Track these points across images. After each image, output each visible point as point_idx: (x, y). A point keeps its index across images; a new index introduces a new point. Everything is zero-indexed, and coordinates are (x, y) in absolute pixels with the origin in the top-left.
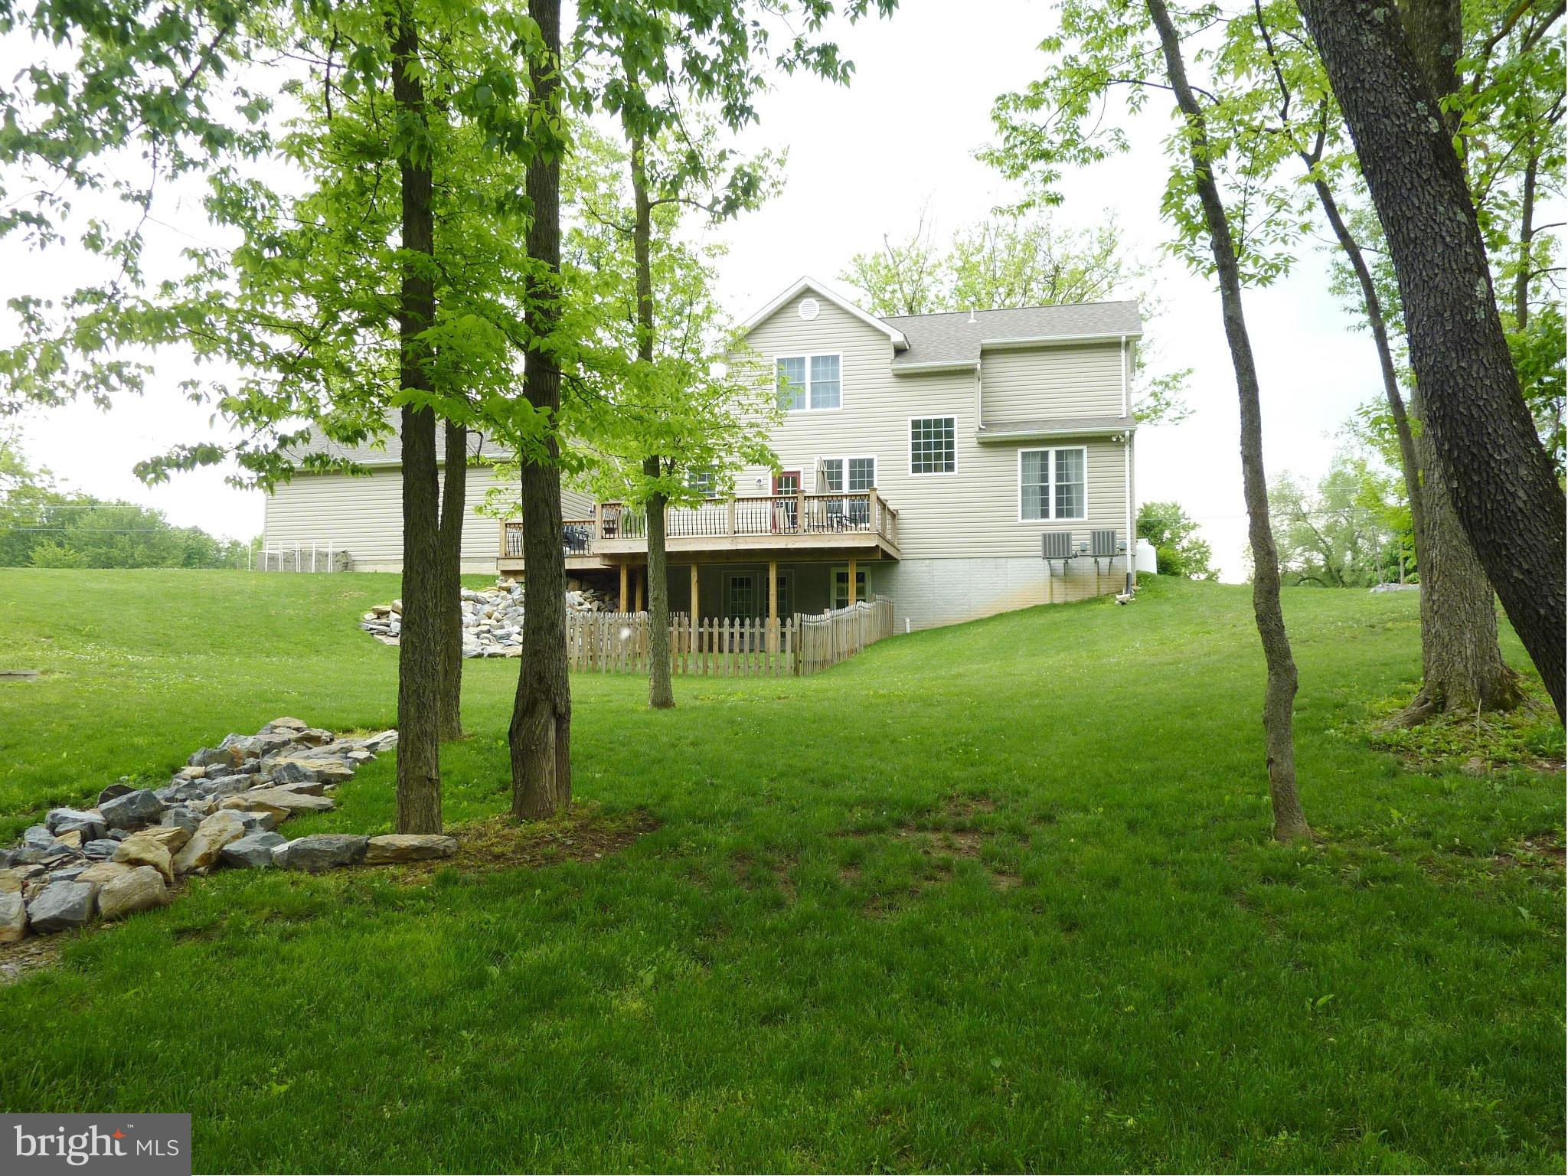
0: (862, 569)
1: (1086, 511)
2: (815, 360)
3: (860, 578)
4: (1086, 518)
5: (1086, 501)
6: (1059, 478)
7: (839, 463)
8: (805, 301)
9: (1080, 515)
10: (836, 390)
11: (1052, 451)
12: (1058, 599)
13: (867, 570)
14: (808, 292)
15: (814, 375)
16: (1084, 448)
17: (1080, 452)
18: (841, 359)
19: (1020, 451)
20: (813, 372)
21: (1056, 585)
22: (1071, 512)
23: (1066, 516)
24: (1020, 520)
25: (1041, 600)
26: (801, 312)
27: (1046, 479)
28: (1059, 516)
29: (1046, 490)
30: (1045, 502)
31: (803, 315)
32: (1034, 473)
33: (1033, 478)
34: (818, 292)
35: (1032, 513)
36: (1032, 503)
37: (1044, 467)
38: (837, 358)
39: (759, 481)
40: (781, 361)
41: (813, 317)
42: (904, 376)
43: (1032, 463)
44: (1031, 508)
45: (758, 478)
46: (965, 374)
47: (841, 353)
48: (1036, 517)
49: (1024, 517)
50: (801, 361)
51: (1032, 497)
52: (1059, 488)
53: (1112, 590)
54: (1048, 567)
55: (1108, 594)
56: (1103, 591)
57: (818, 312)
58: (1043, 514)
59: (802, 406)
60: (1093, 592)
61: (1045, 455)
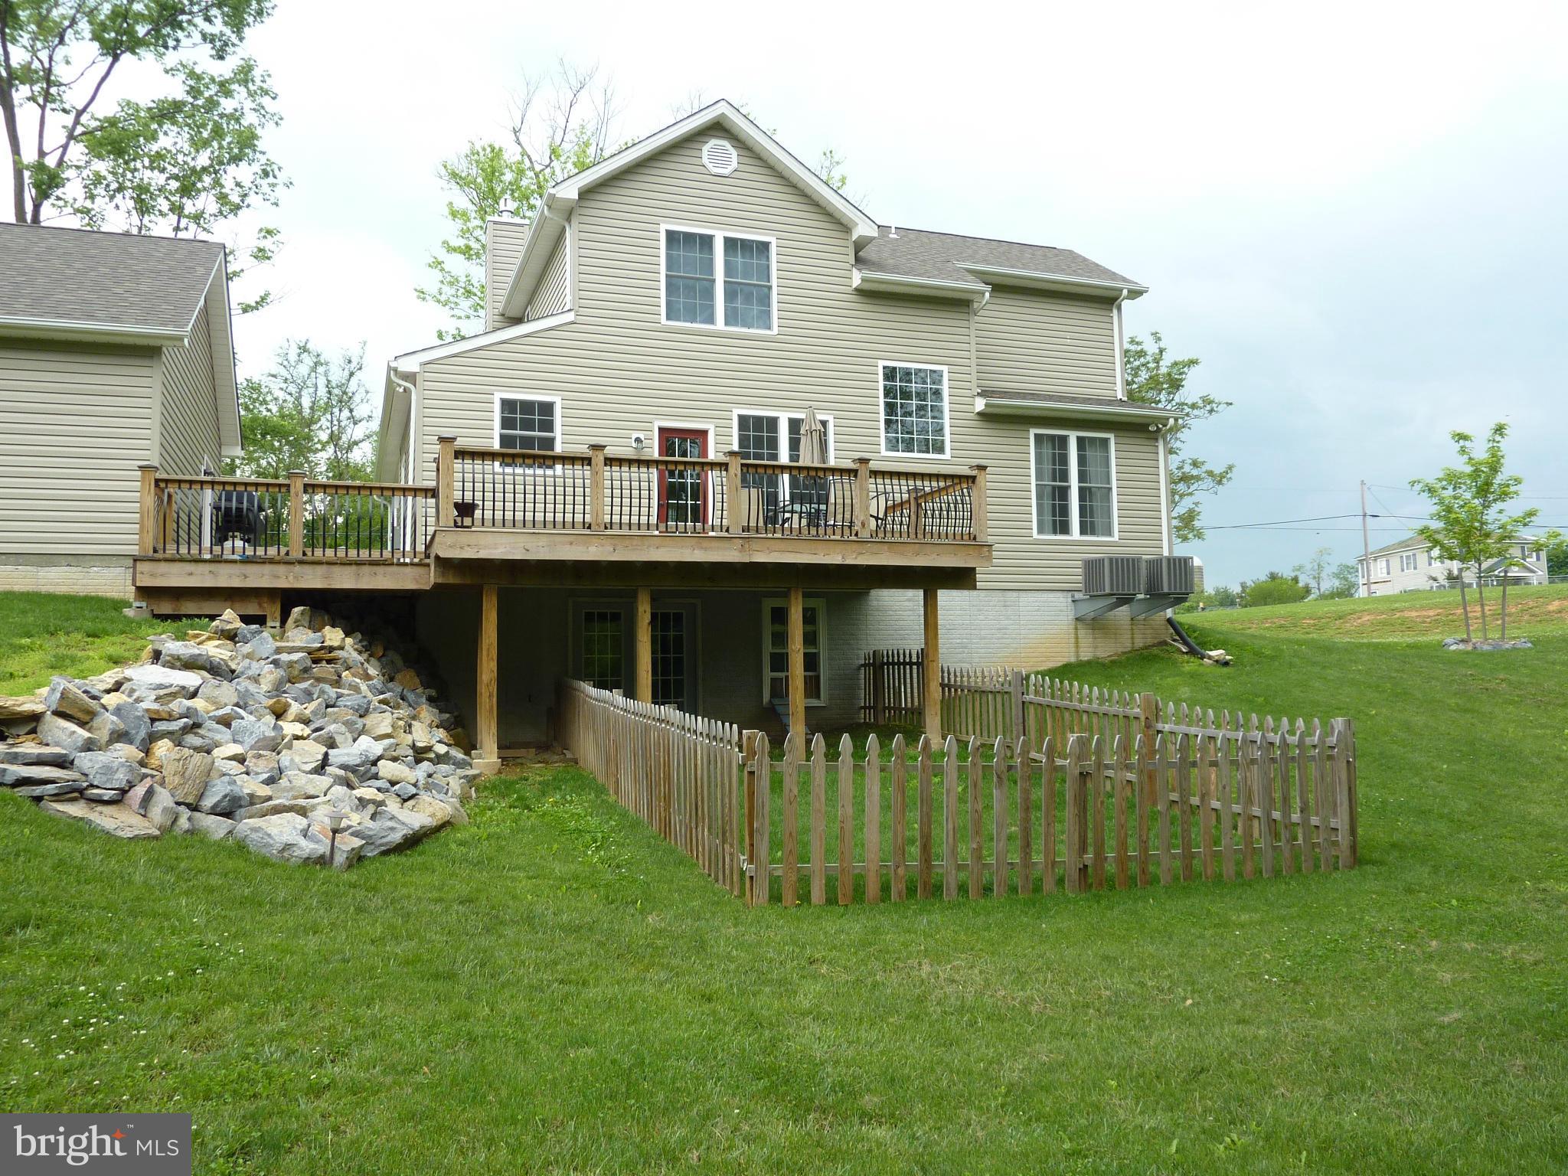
0: (812, 603)
1: (1116, 527)
2: (730, 243)
3: (809, 618)
4: (1116, 537)
5: (1115, 513)
6: (1082, 476)
7: (773, 423)
8: (713, 142)
9: (1109, 533)
10: (765, 300)
11: (1073, 437)
12: (1086, 655)
13: (819, 604)
14: (719, 128)
15: (729, 269)
16: (1111, 436)
17: (1106, 441)
18: (773, 249)
19: (1033, 432)
20: (727, 263)
21: (1082, 633)
22: (1099, 527)
23: (1093, 533)
24: (1035, 535)
25: (1065, 655)
26: (705, 160)
27: (1064, 476)
28: (1083, 532)
29: (1063, 493)
30: (1064, 511)
31: (710, 166)
32: (1048, 467)
33: (1047, 473)
34: (735, 131)
35: (1049, 525)
36: (1048, 509)
37: (1064, 460)
38: (765, 246)
39: (638, 440)
40: (671, 236)
41: (726, 172)
42: (870, 295)
43: (1047, 451)
44: (1048, 518)
45: (635, 435)
46: (957, 304)
47: (773, 240)
48: (1055, 532)
49: (1040, 531)
50: (707, 241)
51: (1048, 503)
52: (1081, 489)
53: (1150, 641)
54: (1071, 606)
55: (1146, 648)
56: (1139, 643)
57: (734, 165)
58: (1064, 528)
59: (711, 320)
60: (1127, 645)
61: (1063, 441)
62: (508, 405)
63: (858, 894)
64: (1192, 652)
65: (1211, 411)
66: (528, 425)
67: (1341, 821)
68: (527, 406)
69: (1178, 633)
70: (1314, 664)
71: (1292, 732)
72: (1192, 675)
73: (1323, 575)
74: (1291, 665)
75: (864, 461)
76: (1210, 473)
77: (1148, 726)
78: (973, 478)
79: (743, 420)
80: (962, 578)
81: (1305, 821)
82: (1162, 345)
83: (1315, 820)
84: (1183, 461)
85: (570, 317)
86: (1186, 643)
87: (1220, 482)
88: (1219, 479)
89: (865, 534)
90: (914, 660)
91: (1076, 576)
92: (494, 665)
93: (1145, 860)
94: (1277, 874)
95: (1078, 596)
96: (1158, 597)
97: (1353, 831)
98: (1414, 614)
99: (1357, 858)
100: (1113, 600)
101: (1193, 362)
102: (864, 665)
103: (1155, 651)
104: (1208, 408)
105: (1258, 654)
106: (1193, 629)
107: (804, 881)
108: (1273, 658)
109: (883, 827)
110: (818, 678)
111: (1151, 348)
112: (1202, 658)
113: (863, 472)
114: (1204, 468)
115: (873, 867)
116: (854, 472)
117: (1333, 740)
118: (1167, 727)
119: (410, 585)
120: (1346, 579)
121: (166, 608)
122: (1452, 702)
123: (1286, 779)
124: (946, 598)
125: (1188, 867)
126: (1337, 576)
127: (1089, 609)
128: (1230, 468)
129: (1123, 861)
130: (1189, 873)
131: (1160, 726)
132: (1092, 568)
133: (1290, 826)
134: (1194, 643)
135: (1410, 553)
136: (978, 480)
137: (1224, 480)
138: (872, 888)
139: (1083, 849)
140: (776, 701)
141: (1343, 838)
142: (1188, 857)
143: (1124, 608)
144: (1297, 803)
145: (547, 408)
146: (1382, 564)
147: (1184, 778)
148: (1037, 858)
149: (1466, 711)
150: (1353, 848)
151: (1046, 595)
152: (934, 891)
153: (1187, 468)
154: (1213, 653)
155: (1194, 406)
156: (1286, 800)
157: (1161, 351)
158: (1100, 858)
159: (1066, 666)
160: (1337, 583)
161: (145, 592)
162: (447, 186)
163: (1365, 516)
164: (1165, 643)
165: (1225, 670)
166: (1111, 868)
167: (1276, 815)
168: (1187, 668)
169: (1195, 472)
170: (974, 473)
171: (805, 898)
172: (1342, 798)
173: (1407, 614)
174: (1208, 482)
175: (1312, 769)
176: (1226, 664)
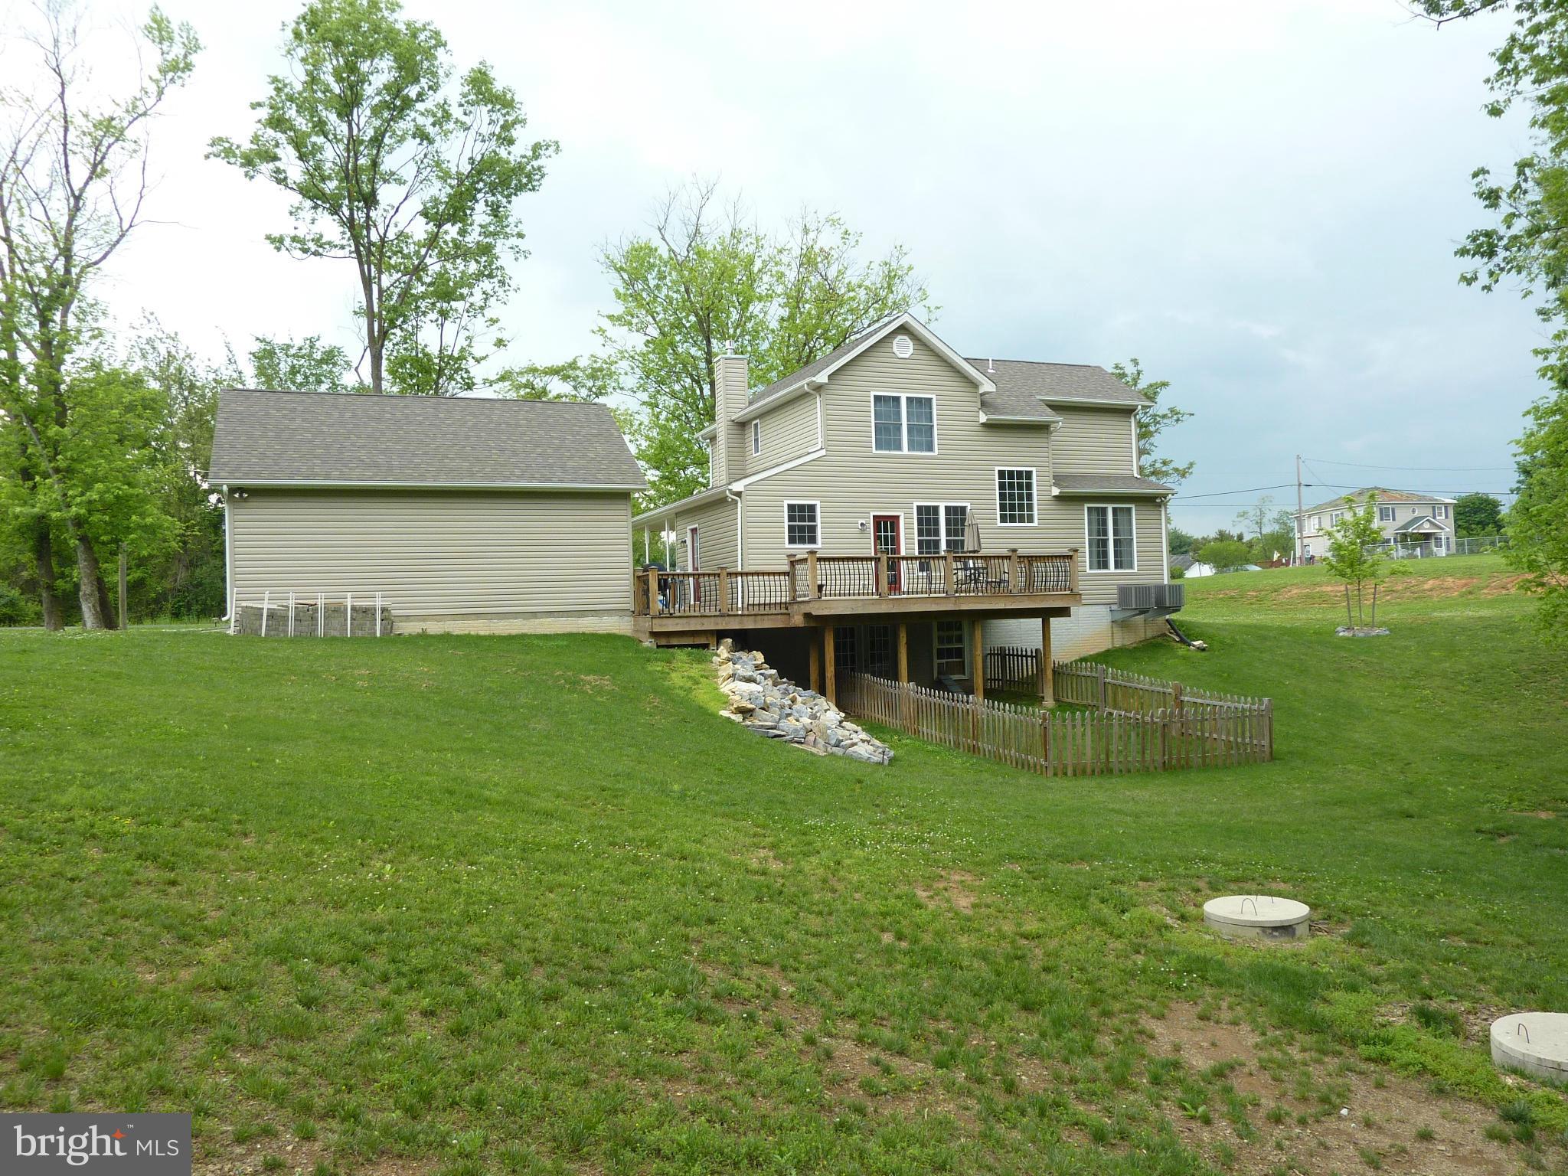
1: (1135, 563)
2: (910, 401)
3: (958, 627)
4: (1136, 570)
5: (1135, 554)
6: (1116, 533)
7: (936, 509)
8: (899, 337)
9: (1131, 567)
10: (930, 434)
11: (1110, 508)
12: (1118, 644)
14: (903, 330)
15: (910, 417)
16: (1133, 506)
17: (1129, 509)
18: (934, 403)
19: (1086, 506)
20: (908, 413)
21: (1115, 630)
22: (1125, 563)
23: (1121, 568)
24: (1088, 571)
25: (1105, 645)
26: (895, 350)
27: (1105, 533)
28: (1116, 567)
29: (1105, 543)
30: (1105, 554)
31: (897, 353)
32: (1095, 527)
33: (1095, 532)
34: (911, 329)
35: (1095, 564)
36: (1095, 554)
37: (1105, 522)
38: (930, 400)
39: (862, 524)
40: (877, 398)
41: (907, 356)
42: (989, 426)
43: (1095, 517)
44: (1095, 559)
45: (861, 521)
46: (1041, 429)
47: (934, 397)
48: (1099, 568)
49: (1091, 568)
50: (896, 400)
51: (1095, 549)
52: (1115, 541)
53: (1155, 634)
54: (1109, 613)
55: (1154, 638)
56: (1149, 635)
57: (911, 351)
58: (1105, 565)
59: (899, 448)
60: (1141, 636)
61: (1104, 510)
62: (791, 507)
63: (1084, 772)
64: (1182, 641)
65: (1178, 420)
66: (802, 519)
67: (1266, 742)
68: (802, 507)
69: (1173, 628)
70: (1256, 649)
71: (1246, 703)
72: (1184, 658)
73: (1265, 520)
74: (1242, 651)
75: (1014, 551)
76: (1176, 470)
77: (1176, 698)
78: (1071, 557)
79: (919, 508)
80: (1064, 612)
81: (1251, 742)
82: (1139, 368)
83: (1255, 742)
84: (1155, 461)
85: (823, 452)
86: (1178, 635)
87: (1183, 476)
88: (1183, 474)
89: (1015, 591)
90: (1029, 654)
91: (1114, 595)
92: (833, 669)
93: (1187, 759)
94: (1239, 764)
95: (1114, 607)
96: (1162, 608)
97: (1271, 747)
98: (1329, 589)
99: (1273, 757)
100: (1137, 612)
101: (1164, 385)
102: (990, 654)
103: (1160, 640)
104: (1175, 417)
105: (1222, 643)
106: (1182, 624)
107: (1065, 767)
108: (1231, 646)
109: (1092, 748)
110: (963, 662)
111: (1130, 370)
112: (1189, 645)
113: (1014, 558)
114: (1172, 466)
115: (1089, 762)
116: (1009, 557)
117: (1263, 707)
118: (1186, 699)
119: (781, 625)
120: (1285, 524)
121: (663, 642)
122: (1331, 675)
123: (1243, 725)
124: (1054, 622)
125: (1204, 761)
126: (1277, 521)
127: (1119, 616)
128: (1191, 464)
129: (1179, 760)
130: (1204, 764)
131: (1182, 698)
132: (1124, 592)
133: (1245, 744)
134: (1184, 634)
135: (1339, 512)
136: (1074, 557)
137: (1187, 475)
138: (1089, 770)
139: (1164, 755)
140: (942, 677)
141: (1267, 749)
142: (1204, 758)
143: (1142, 616)
144: (1247, 734)
145: (812, 508)
146: (1315, 521)
147: (1202, 725)
148: (1148, 757)
149: (1339, 681)
150: (1271, 753)
151: (1094, 607)
152: (1110, 771)
153: (1158, 465)
154: (1195, 643)
155: (1164, 416)
156: (1243, 733)
157: (1139, 374)
158: (1170, 758)
159: (1108, 651)
160: (1276, 527)
161: (654, 634)
162: (605, 271)
163: (1300, 485)
164: (1166, 635)
165: (1203, 654)
166: (1174, 762)
167: (1232, 739)
168: (1181, 652)
169: (1164, 469)
170: (1071, 554)
171: (1065, 774)
172: (1267, 733)
173: (1324, 589)
174: (1175, 477)
175: (1254, 720)
176: (1204, 650)
